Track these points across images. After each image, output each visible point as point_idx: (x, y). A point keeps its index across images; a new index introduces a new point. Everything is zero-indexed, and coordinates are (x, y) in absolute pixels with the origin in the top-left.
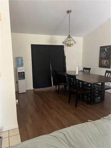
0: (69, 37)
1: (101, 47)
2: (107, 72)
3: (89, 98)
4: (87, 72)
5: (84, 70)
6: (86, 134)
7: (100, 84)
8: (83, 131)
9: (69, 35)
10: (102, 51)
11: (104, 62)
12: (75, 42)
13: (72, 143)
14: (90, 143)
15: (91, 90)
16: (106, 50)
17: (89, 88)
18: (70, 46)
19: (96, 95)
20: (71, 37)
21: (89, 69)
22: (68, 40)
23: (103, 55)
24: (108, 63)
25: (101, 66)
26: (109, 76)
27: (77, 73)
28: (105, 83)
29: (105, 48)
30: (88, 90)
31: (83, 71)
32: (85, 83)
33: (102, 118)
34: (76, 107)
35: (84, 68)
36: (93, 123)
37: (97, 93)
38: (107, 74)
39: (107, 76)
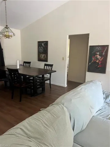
0: (7, 27)
1: (39, 42)
2: (45, 65)
3: (32, 91)
4: (27, 66)
5: (25, 64)
6: (42, 122)
7: (41, 76)
8: (39, 120)
9: (7, 26)
10: (40, 46)
11: (42, 56)
12: (14, 34)
13: (30, 134)
14: (47, 128)
15: (33, 83)
16: (43, 45)
17: (32, 81)
18: (9, 38)
19: (37, 87)
20: (8, 28)
21: (29, 63)
22: (6, 31)
23: (41, 49)
24: (45, 57)
25: (40, 60)
26: (47, 69)
27: (18, 67)
28: (45, 75)
29: (42, 43)
30: (31, 83)
31: (23, 65)
32: (27, 76)
33: (50, 105)
34: (20, 101)
35: (25, 62)
36: (46, 111)
37: (39, 85)
38: (46, 67)
39: (45, 68)
